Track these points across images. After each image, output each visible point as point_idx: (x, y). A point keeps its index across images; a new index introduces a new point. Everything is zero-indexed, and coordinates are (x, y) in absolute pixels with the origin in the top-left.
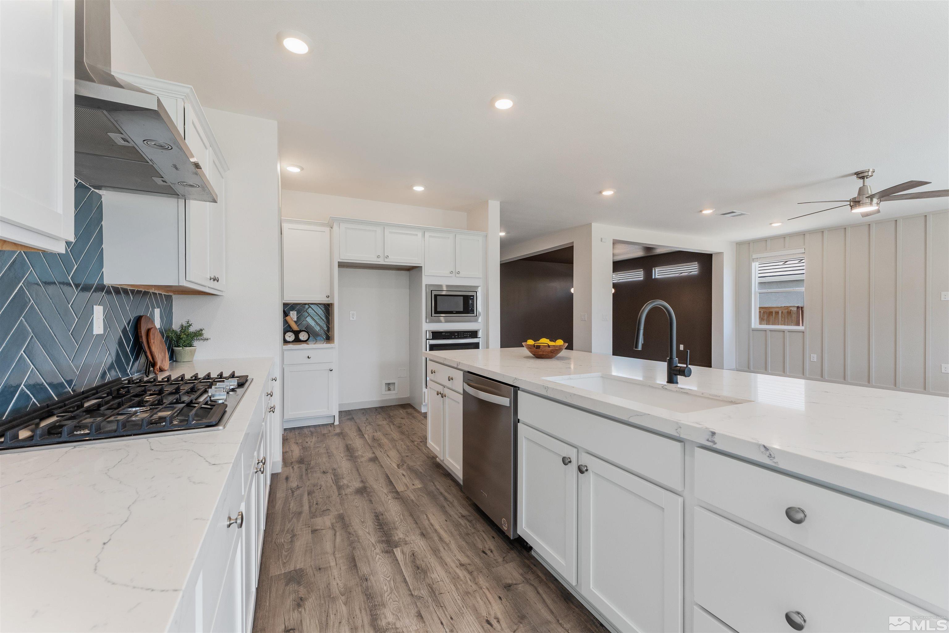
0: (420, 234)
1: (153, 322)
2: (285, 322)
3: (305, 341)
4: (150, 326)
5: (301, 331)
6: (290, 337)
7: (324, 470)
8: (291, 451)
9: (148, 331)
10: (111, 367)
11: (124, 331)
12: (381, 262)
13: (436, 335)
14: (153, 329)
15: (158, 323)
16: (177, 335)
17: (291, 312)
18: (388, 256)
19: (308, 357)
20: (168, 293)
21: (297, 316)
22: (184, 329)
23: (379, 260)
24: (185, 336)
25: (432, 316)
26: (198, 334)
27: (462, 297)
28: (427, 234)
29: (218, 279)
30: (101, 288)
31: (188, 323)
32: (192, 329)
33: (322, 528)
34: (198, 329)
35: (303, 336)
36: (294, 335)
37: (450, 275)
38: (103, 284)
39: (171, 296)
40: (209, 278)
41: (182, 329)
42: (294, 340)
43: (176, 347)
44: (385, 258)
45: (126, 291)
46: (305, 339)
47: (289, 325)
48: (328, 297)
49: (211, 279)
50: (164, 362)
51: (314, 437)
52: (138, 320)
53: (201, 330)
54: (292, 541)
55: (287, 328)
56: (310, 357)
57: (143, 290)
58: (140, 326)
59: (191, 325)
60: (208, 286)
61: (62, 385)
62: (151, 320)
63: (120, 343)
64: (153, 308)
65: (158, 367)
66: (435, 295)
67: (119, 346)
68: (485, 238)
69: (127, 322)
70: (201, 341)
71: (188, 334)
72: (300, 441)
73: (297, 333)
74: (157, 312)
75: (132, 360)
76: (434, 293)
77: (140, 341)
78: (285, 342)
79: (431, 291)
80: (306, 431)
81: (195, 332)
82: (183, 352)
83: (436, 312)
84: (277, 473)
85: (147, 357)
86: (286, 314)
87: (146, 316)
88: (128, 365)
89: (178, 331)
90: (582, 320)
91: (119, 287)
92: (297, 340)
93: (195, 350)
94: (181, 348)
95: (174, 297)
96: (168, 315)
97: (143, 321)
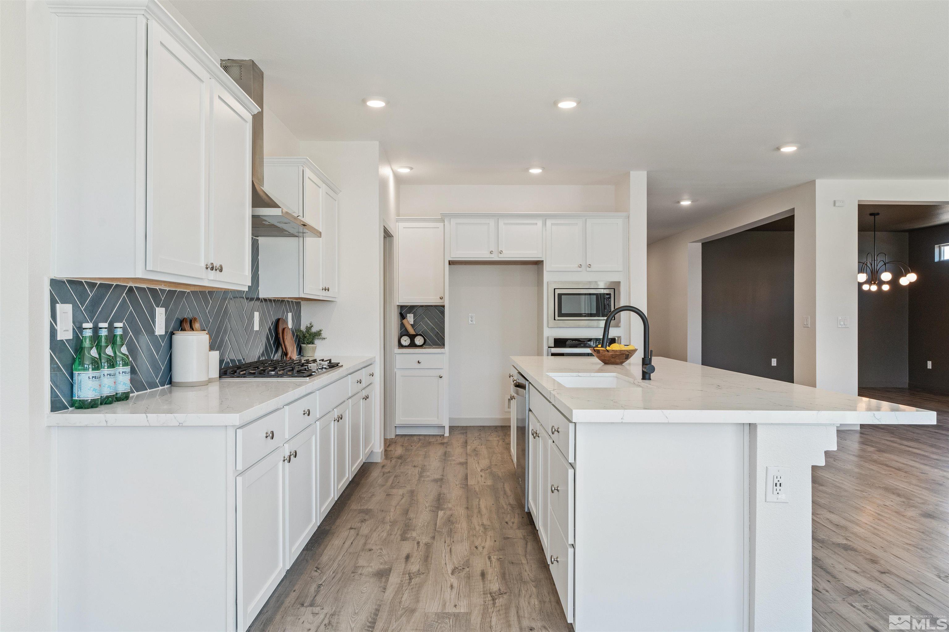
0: (540, 223)
1: (287, 323)
2: (402, 326)
3: (421, 346)
4: (285, 326)
5: (417, 335)
6: (406, 341)
7: (416, 465)
8: (395, 450)
9: (284, 329)
10: (263, 355)
11: (270, 329)
12: (495, 257)
13: (560, 342)
14: (286, 328)
15: (290, 325)
16: (303, 334)
17: (408, 315)
18: (502, 251)
19: (419, 362)
20: (297, 300)
21: (414, 319)
22: (309, 329)
23: (492, 256)
24: (308, 335)
25: (555, 319)
26: (318, 334)
27: (595, 296)
28: (549, 222)
29: (329, 289)
30: (258, 299)
31: (311, 325)
32: (314, 330)
33: (395, 494)
34: (318, 330)
35: (419, 341)
36: (409, 340)
37: (579, 269)
38: (259, 298)
39: (300, 302)
40: (321, 288)
41: (307, 329)
42: (409, 345)
43: (302, 344)
44: (499, 254)
45: (270, 300)
46: (421, 344)
47: (406, 329)
48: (441, 298)
49: (323, 289)
50: (293, 353)
51: (420, 443)
52: (278, 321)
53: (321, 331)
54: (371, 497)
55: (404, 332)
56: (420, 361)
57: (281, 300)
58: (279, 326)
59: (312, 326)
60: (322, 295)
61: (241, 360)
62: (286, 322)
63: (268, 338)
64: (287, 312)
65: (289, 356)
66: (558, 294)
67: (267, 340)
68: (627, 219)
69: (271, 323)
70: (321, 340)
71: (311, 334)
72: (406, 445)
73: (412, 338)
74: (290, 315)
75: (274, 350)
76: (558, 292)
77: (279, 336)
78: (401, 346)
79: (555, 289)
80: (415, 438)
81: (316, 332)
82: (308, 348)
83: (561, 314)
84: (377, 462)
85: (282, 348)
86: (402, 316)
87: (283, 319)
88: (272, 354)
89: (304, 330)
90: (805, 326)
91: (267, 298)
92: (413, 345)
93: (316, 346)
94: (305, 345)
95: (302, 302)
96: (297, 318)
97: (280, 322)
